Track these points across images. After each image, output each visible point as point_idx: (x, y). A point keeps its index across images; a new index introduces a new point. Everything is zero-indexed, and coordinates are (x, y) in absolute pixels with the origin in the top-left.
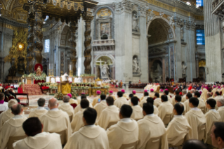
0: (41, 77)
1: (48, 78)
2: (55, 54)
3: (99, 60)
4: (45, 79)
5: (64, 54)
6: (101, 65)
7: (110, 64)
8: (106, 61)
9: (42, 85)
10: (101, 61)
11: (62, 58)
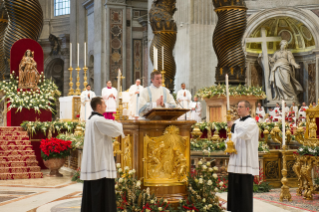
0: (37, 99)
1: (66, 104)
2: (90, 19)
3: (257, 32)
4: (56, 106)
5: (123, 18)
6: (265, 52)
7: (304, 50)
8: (285, 36)
9: (39, 133)
10: (264, 39)
11: (115, 33)
